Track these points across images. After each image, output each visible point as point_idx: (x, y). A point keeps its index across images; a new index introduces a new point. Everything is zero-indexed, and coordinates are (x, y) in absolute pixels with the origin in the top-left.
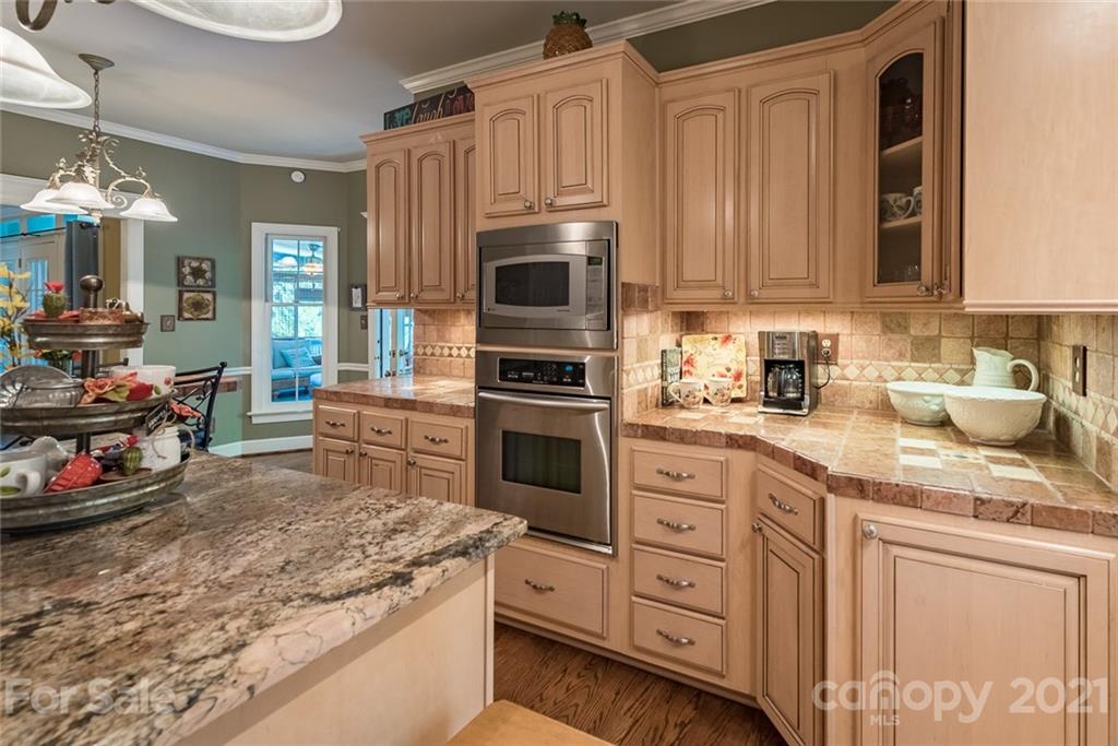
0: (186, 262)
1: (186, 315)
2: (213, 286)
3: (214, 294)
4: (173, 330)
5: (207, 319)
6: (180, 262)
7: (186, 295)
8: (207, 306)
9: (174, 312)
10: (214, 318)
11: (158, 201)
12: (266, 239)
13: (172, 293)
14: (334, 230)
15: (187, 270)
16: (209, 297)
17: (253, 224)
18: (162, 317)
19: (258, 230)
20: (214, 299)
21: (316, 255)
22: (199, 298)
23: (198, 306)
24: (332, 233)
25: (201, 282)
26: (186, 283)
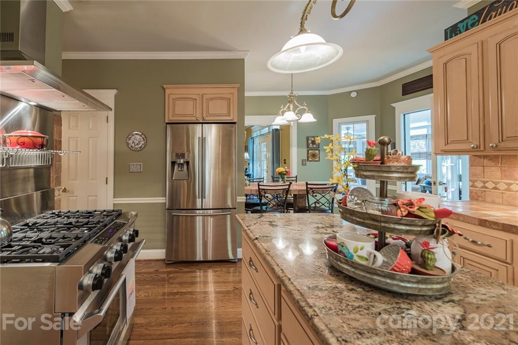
0: (310, 139)
1: (310, 159)
2: (319, 147)
3: (319, 151)
4: (306, 165)
5: (316, 161)
6: (308, 139)
7: (310, 151)
8: (317, 155)
9: (306, 159)
10: (319, 161)
11: (310, 114)
12: (339, 126)
13: (305, 150)
14: (373, 117)
15: (310, 142)
16: (317, 152)
17: (334, 120)
18: (302, 160)
19: (336, 122)
20: (319, 152)
21: (349, 132)
22: (314, 153)
23: (314, 156)
24: (372, 118)
25: (315, 146)
26: (310, 147)
